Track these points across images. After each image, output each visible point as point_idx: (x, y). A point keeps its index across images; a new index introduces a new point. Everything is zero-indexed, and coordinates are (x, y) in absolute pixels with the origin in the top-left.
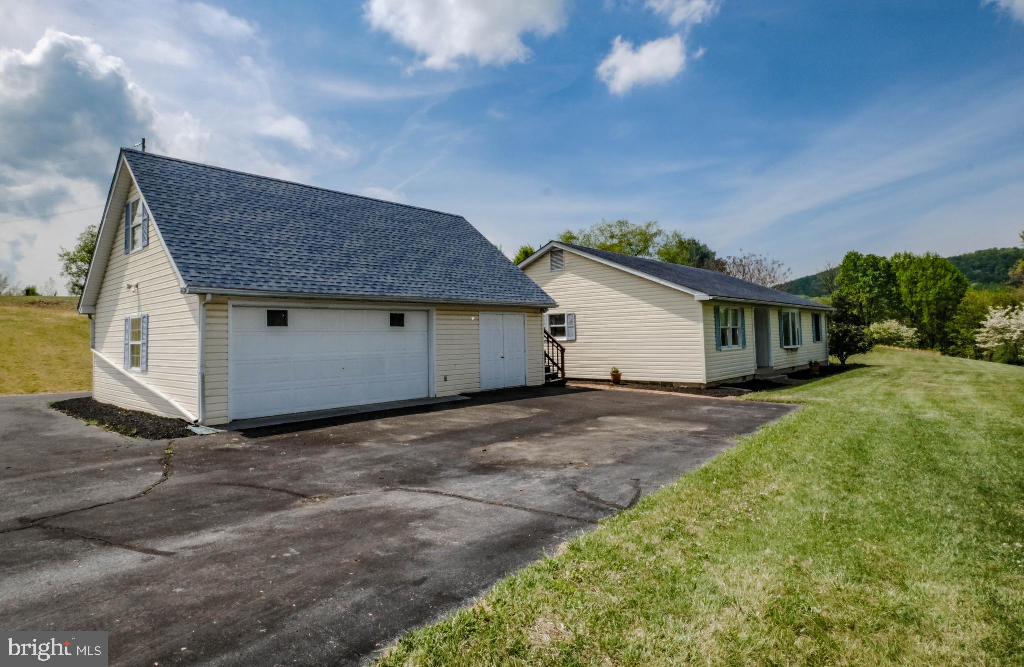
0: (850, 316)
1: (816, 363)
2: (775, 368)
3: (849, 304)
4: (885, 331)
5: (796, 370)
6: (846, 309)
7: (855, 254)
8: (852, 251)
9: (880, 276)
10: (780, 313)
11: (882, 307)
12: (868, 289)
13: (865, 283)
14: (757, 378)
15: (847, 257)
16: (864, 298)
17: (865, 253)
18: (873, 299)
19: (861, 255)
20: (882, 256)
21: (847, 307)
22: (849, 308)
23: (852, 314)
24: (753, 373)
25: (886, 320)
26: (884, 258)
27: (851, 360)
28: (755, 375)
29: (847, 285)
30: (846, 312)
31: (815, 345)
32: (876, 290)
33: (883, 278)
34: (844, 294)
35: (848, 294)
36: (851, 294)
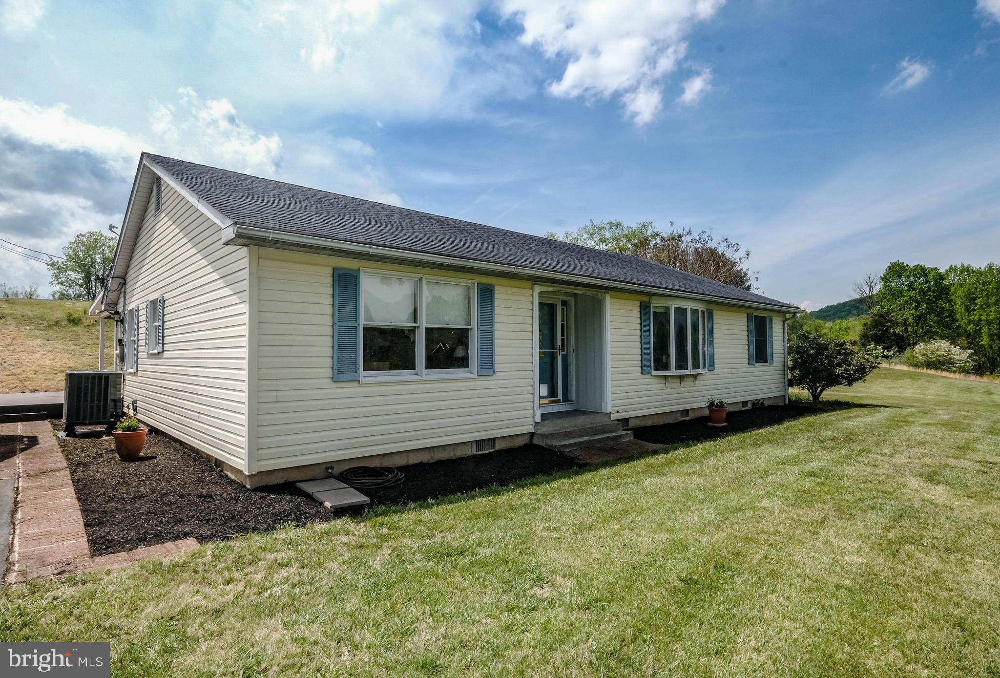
0: (892, 335)
1: (721, 405)
2: (614, 417)
3: (891, 321)
4: (932, 352)
5: (692, 415)
6: (887, 326)
7: (900, 265)
8: (896, 261)
9: (929, 289)
10: (644, 308)
11: (930, 326)
12: (914, 304)
13: (911, 297)
14: (536, 441)
15: (889, 268)
16: (908, 314)
17: (911, 262)
18: (920, 316)
19: (907, 266)
20: (932, 267)
21: (889, 324)
22: (891, 326)
23: (895, 332)
24: (530, 429)
25: (934, 339)
26: (936, 269)
27: (830, 394)
28: (532, 434)
29: (889, 300)
30: (887, 330)
31: (751, 369)
32: (924, 306)
33: (934, 291)
34: (885, 311)
35: (890, 311)
36: (893, 310)
